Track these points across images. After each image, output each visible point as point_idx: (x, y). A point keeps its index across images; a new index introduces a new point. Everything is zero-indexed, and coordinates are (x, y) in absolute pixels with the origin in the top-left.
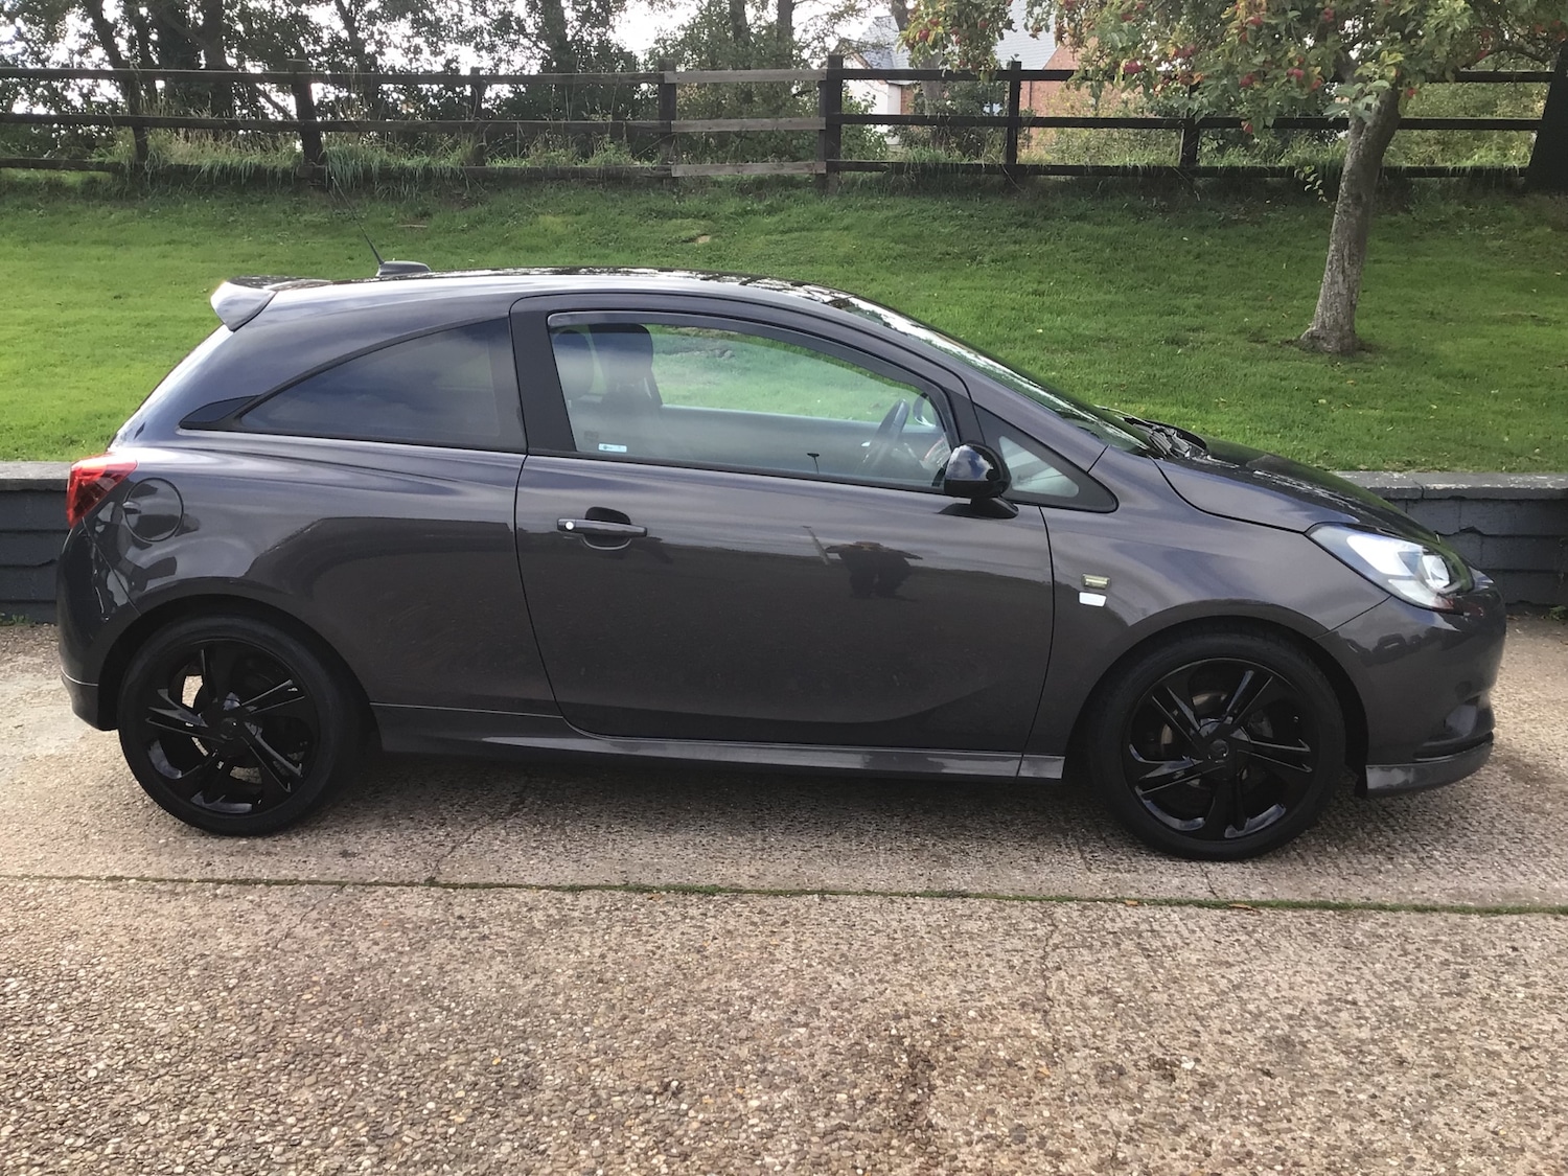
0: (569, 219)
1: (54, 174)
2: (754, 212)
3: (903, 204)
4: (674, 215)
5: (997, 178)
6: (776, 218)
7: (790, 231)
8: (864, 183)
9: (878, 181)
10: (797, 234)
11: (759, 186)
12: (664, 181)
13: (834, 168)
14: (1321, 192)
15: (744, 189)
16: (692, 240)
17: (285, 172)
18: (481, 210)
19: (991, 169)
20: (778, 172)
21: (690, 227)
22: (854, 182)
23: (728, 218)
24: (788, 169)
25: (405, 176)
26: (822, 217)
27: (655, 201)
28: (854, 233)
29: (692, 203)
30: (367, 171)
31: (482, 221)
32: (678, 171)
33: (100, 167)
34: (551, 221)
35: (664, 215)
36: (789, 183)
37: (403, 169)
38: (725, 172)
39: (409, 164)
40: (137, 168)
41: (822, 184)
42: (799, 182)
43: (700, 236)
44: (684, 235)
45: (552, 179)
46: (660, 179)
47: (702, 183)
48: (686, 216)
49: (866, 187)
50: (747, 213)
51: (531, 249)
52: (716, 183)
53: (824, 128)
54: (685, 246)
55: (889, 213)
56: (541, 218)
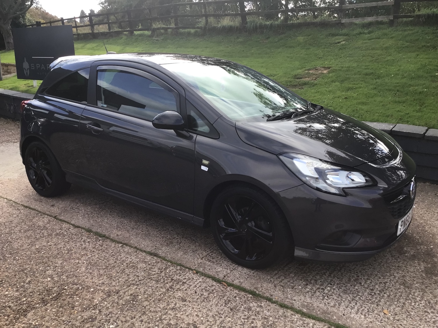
0: (306, 37)
1: (189, 30)
2: (364, 33)
3: (417, 29)
4: (337, 35)
6: (369, 35)
7: (372, 39)
8: (406, 21)
9: (411, 21)
10: (374, 40)
11: (370, 24)
13: (395, 17)
15: (363, 26)
16: (339, 43)
17: (237, 27)
18: (283, 36)
20: (376, 20)
21: (341, 39)
22: (402, 22)
23: (353, 35)
24: (380, 19)
25: (266, 27)
26: (385, 34)
27: (333, 31)
28: (393, 39)
29: (345, 31)
30: (256, 26)
31: (282, 39)
32: (343, 21)
33: (198, 28)
34: (301, 39)
35: (334, 35)
36: (381, 23)
37: (265, 25)
38: (358, 21)
39: (268, 23)
40: (205, 28)
41: (391, 23)
43: (342, 41)
44: (337, 41)
46: (338, 24)
47: (351, 24)
48: (341, 35)
49: (407, 24)
50: (361, 33)
51: (291, 47)
52: (356, 24)
53: (394, 4)
54: (336, 45)
55: (410, 32)
56: (298, 38)
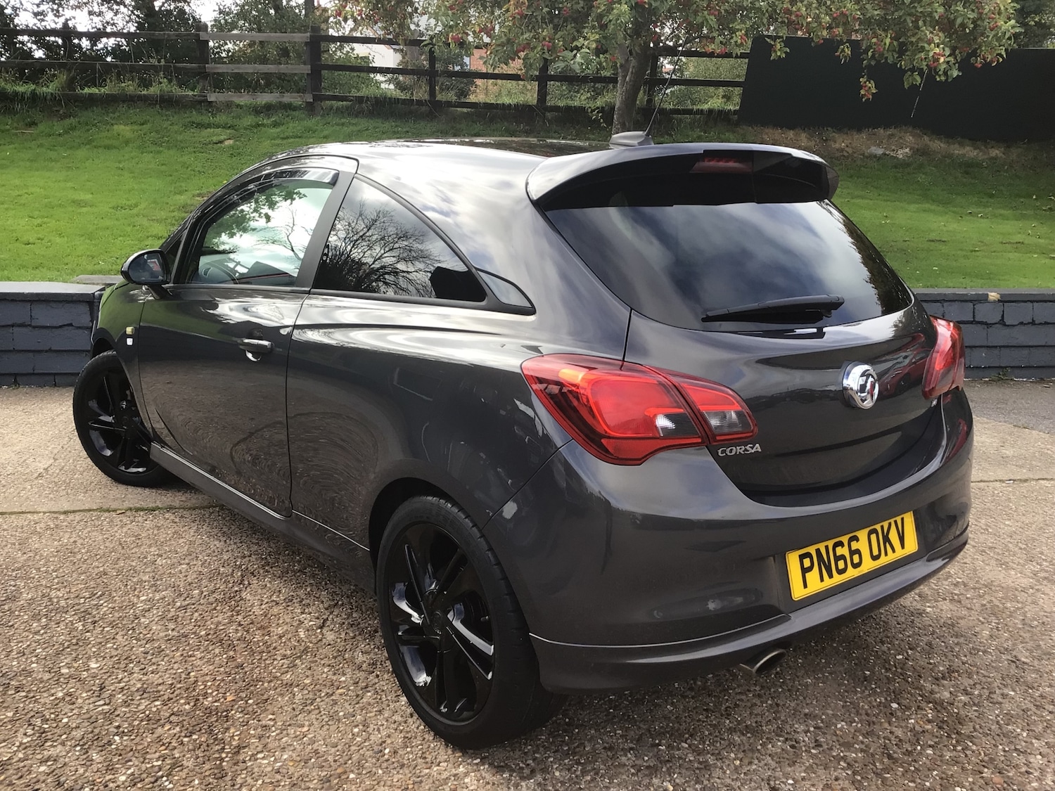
0: (136, 127)
2: (263, 125)
3: (362, 123)
4: (209, 126)
5: (424, 109)
6: (278, 130)
7: (287, 138)
8: (338, 109)
9: (347, 108)
10: (292, 140)
11: (268, 109)
12: (202, 104)
13: (316, 98)
14: (602, 121)
15: (257, 110)
16: (221, 142)
18: (72, 121)
19: (419, 102)
20: (280, 100)
21: (222, 134)
22: (331, 108)
23: (245, 129)
24: (288, 98)
25: (18, 97)
26: (309, 130)
27: (196, 116)
29: (221, 118)
31: (73, 128)
32: (212, 97)
34: (123, 129)
35: (201, 126)
36: (288, 107)
37: (16, 93)
38: (244, 99)
39: (21, 89)
41: (310, 108)
42: (295, 107)
43: (225, 140)
44: (215, 139)
45: (124, 102)
46: (200, 102)
47: (229, 105)
48: (217, 126)
49: (340, 112)
50: (259, 125)
51: (108, 147)
52: (238, 106)
53: (310, 72)
54: (215, 146)
55: (355, 128)
56: (115, 127)
